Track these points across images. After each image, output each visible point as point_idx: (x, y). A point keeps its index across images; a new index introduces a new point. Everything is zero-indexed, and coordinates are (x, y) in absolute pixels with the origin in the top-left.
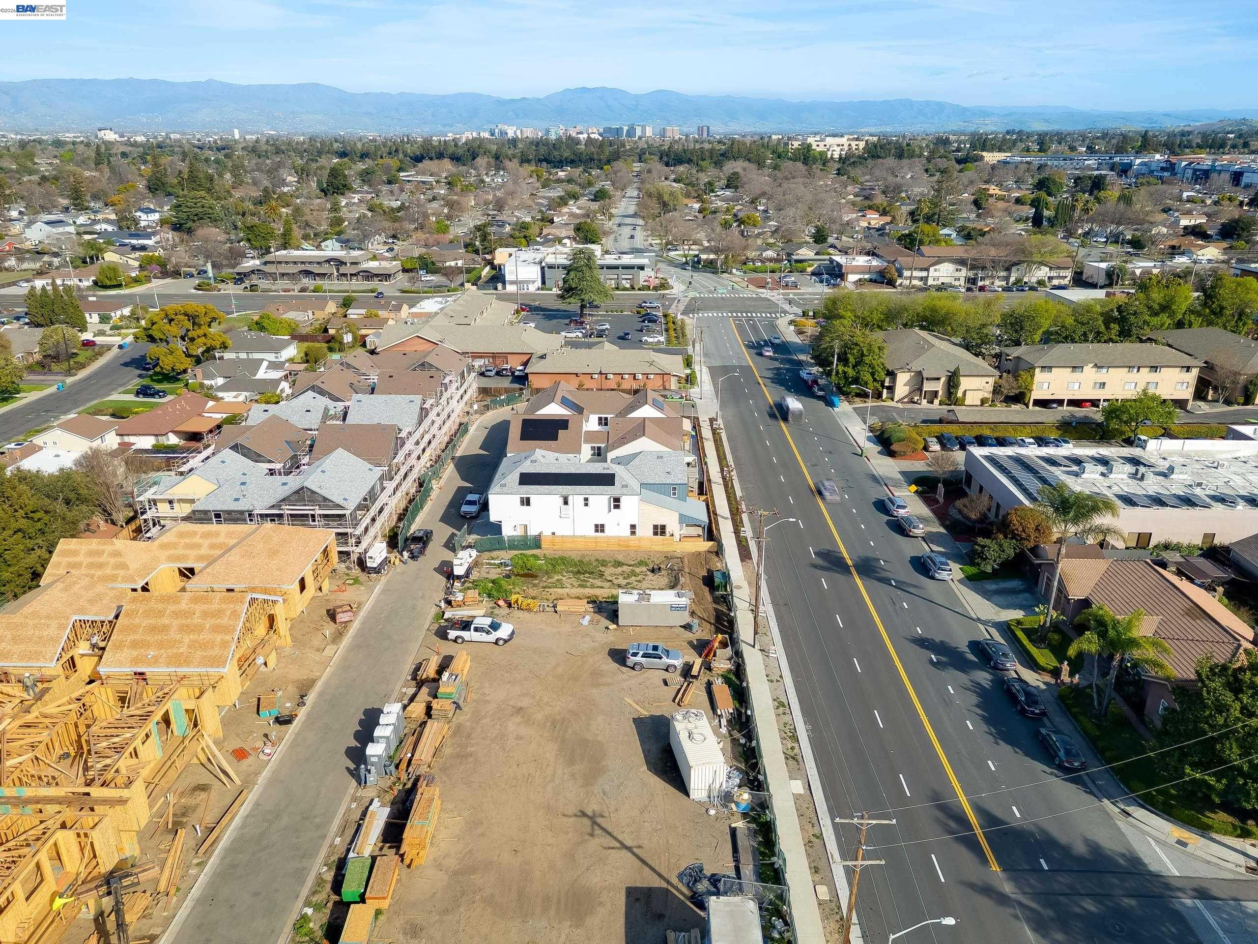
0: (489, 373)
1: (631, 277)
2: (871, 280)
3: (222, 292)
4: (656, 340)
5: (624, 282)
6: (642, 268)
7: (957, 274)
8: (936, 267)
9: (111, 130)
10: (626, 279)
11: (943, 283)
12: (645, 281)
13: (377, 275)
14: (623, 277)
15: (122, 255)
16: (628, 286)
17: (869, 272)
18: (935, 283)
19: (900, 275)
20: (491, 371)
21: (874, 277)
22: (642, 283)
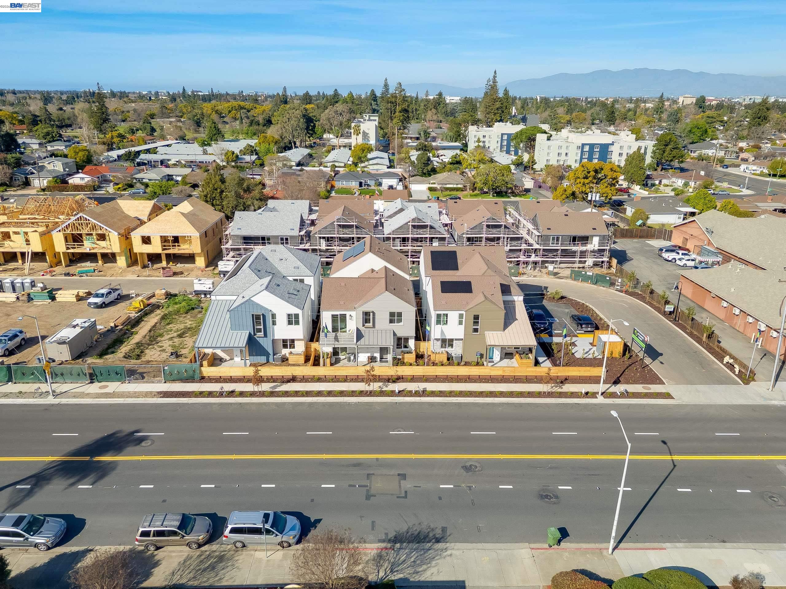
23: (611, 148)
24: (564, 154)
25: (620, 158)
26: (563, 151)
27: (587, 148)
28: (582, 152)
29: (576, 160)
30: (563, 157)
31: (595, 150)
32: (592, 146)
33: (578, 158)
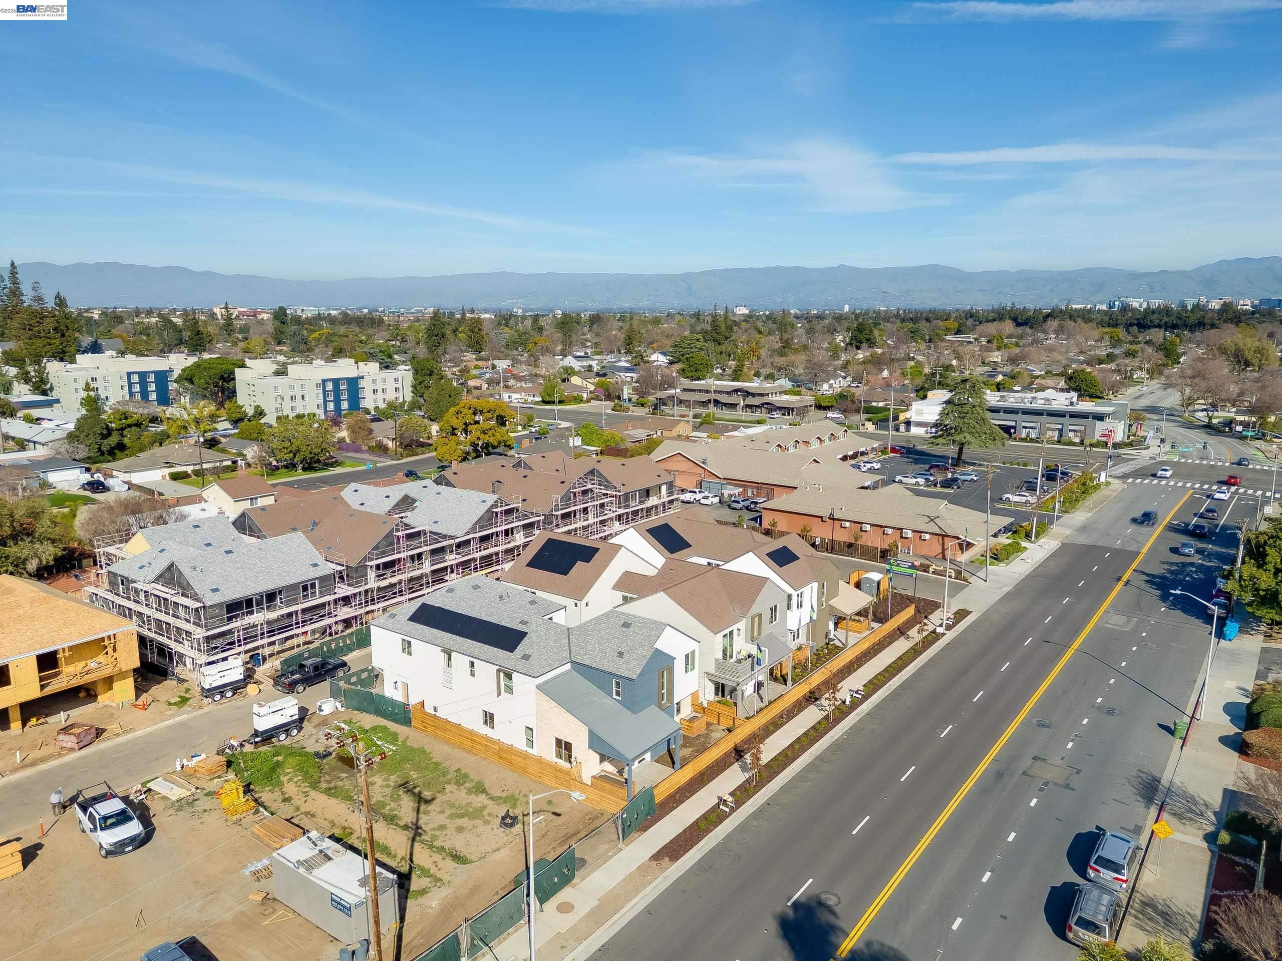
0: (734, 505)
1: (1083, 428)
3: (630, 413)
4: (1024, 499)
5: (1072, 434)
6: (1100, 417)
9: (745, 306)
10: (1075, 431)
12: (1103, 435)
13: (780, 408)
14: (1071, 427)
15: (584, 379)
16: (1077, 440)
20: (738, 502)
22: (1097, 437)
23: (362, 383)
24: (299, 397)
25: (375, 397)
26: (298, 393)
27: (330, 386)
28: (324, 391)
29: (318, 405)
30: (299, 402)
31: (341, 388)
32: (336, 382)
33: (321, 401)
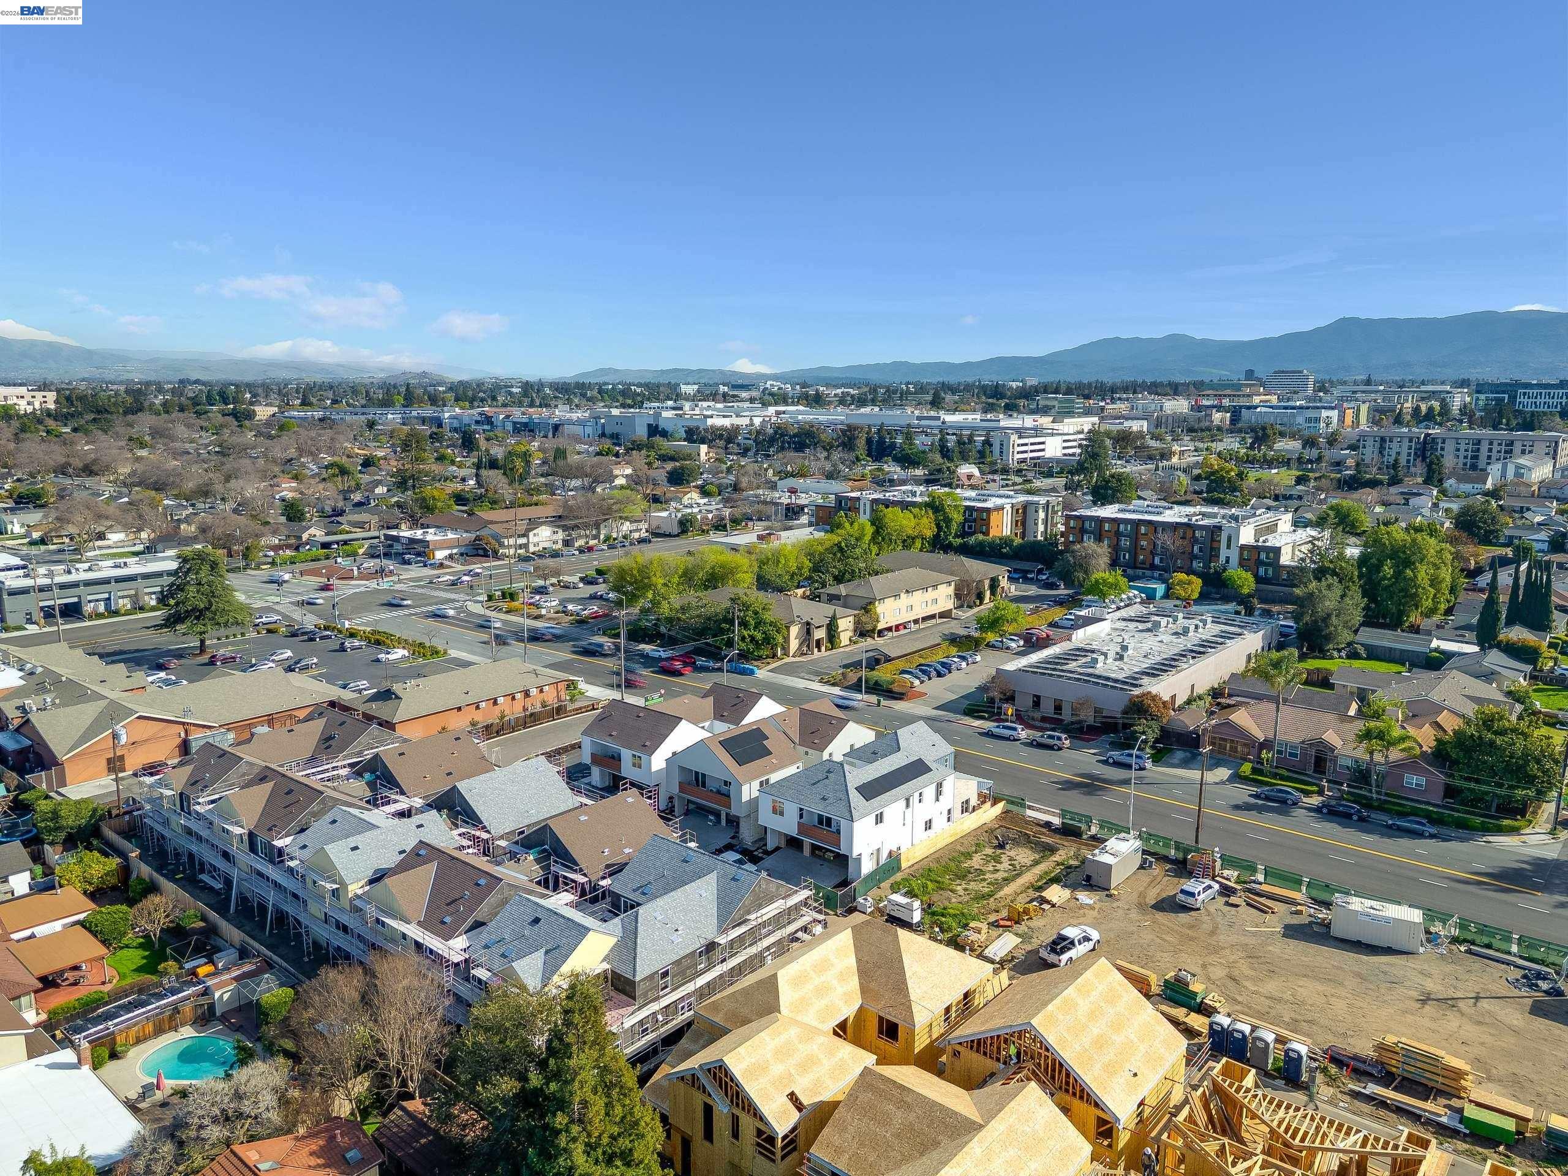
1: (133, 592)
2: (462, 554)
7: (555, 537)
8: (535, 531)
11: (544, 549)
17: (458, 546)
18: (537, 549)
19: (502, 545)
21: (463, 550)
